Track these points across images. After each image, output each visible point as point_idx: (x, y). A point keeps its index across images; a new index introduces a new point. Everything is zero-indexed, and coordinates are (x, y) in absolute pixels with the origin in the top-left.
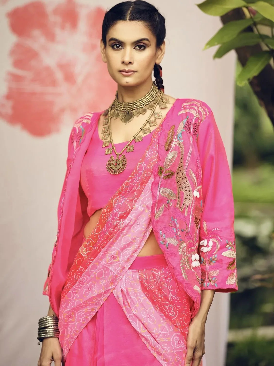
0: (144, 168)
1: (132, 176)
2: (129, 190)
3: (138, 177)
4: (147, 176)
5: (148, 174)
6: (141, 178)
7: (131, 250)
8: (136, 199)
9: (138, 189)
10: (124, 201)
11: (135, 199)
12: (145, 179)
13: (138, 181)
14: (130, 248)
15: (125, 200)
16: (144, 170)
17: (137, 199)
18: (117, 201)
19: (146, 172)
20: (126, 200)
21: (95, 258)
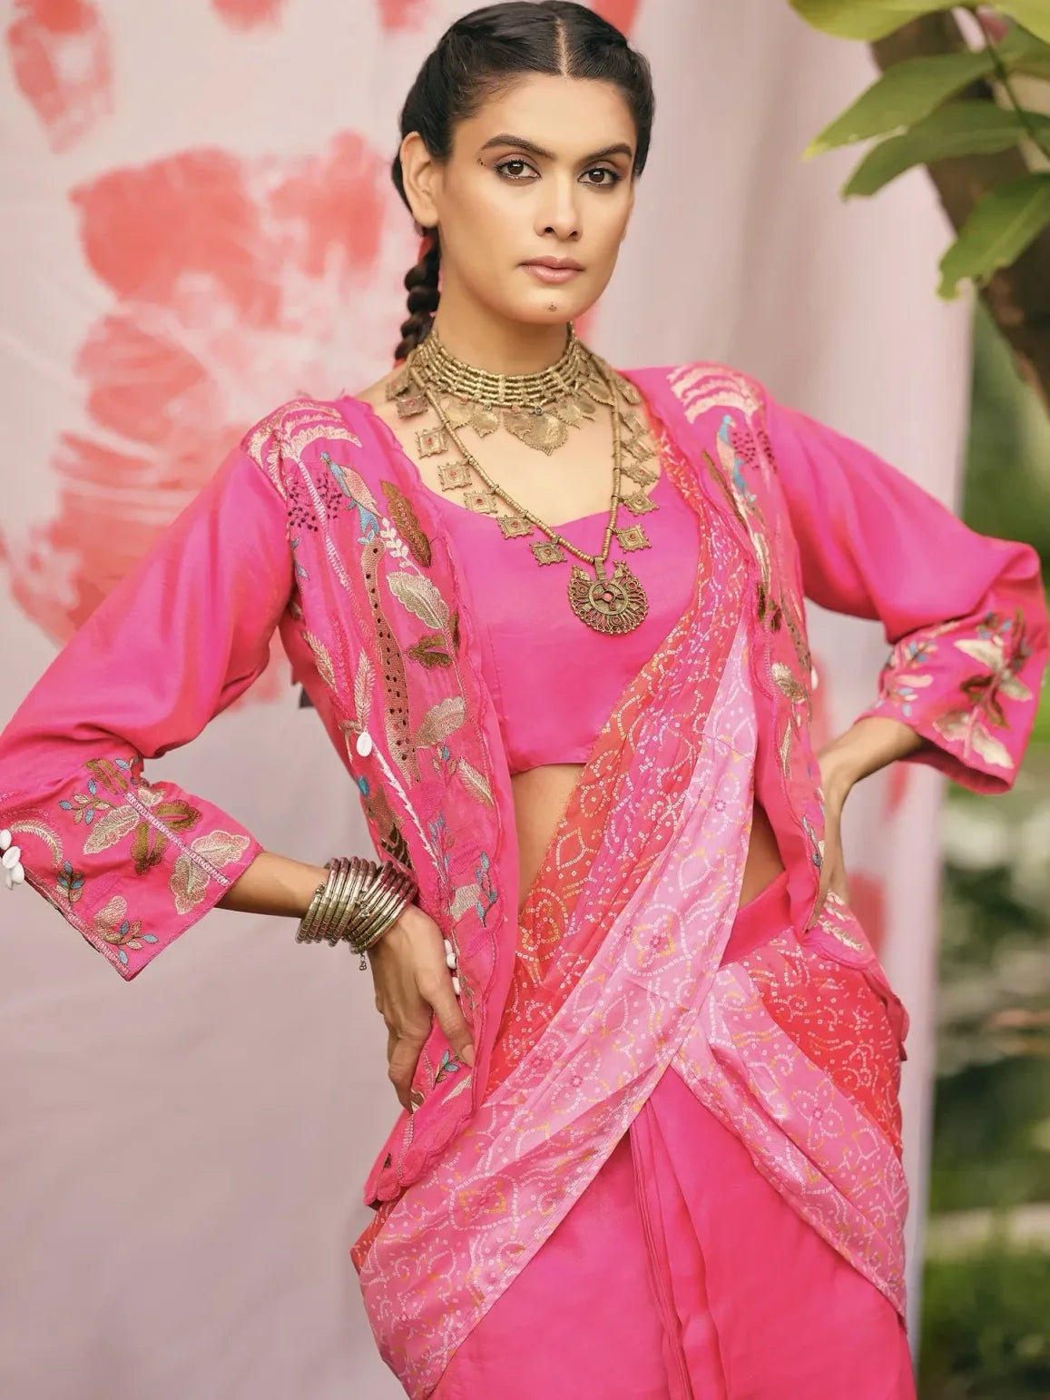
0: (717, 600)
1: (686, 633)
2: (677, 686)
3: (701, 635)
4: (727, 627)
5: (728, 622)
6: (711, 635)
7: (715, 905)
8: (700, 716)
9: (704, 677)
10: (664, 727)
11: (698, 718)
12: (721, 638)
13: (702, 650)
14: (711, 898)
15: (666, 724)
16: (717, 605)
17: (704, 714)
18: (643, 731)
19: (722, 614)
20: (671, 725)
21: (591, 957)
